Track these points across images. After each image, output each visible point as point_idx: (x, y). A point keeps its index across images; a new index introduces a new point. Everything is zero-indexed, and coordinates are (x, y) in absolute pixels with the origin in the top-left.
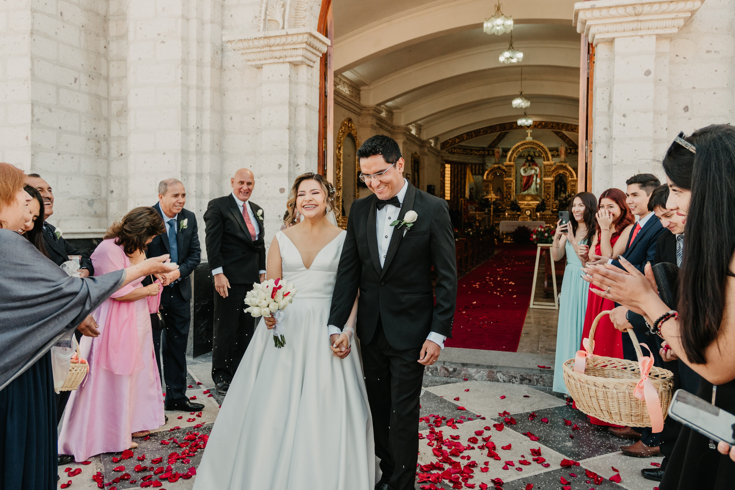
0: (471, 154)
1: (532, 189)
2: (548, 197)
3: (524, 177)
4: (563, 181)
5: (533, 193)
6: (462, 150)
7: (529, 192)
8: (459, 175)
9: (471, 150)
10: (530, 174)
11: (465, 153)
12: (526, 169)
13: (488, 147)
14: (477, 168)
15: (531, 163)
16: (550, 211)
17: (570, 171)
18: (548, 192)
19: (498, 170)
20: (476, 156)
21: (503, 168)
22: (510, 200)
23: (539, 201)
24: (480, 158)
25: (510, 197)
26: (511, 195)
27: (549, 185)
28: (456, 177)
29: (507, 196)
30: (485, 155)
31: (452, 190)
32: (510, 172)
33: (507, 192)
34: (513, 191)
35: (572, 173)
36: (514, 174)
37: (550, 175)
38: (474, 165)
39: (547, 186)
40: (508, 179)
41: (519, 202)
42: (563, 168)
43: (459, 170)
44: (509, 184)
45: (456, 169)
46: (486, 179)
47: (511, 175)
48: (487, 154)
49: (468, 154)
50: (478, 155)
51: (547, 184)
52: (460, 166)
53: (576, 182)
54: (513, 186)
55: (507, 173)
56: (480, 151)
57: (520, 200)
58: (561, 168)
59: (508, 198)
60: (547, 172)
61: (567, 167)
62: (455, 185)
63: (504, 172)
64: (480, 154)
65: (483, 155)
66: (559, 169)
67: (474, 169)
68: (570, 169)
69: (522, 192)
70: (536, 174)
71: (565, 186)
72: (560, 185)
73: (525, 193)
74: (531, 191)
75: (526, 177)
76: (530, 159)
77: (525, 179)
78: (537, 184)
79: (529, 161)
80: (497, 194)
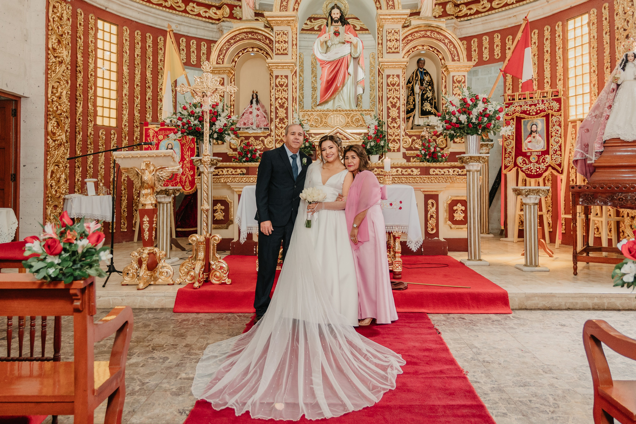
0: (185, 11)
1: (346, 98)
2: (394, 113)
3: (323, 63)
5: (348, 108)
7: (337, 104)
8: (150, 63)
10: (337, 57)
11: (168, 4)
12: (329, 43)
14: (204, 49)
15: (341, 29)
16: (400, 154)
17: (451, 42)
18: (393, 98)
19: (251, 39)
20: (201, 18)
21: (264, 33)
22: (284, 123)
23: (368, 127)
24: (211, 25)
25: (285, 115)
26: (287, 109)
27: (396, 79)
28: (138, 64)
29: (276, 113)
30: (224, 17)
31: (125, 100)
32: (285, 42)
33: (276, 99)
34: (293, 97)
35: (454, 47)
36: (295, 50)
37: (396, 50)
38: (195, 42)
39: (389, 82)
40: (279, 61)
41: (312, 131)
42: (431, 33)
43: (149, 46)
44: (282, 76)
45: (140, 43)
46: (217, 63)
47: (286, 49)
48: (227, 16)
49: (176, 10)
50: (205, 17)
51: (390, 75)
52: (151, 37)
53: (466, 74)
54: (293, 84)
55: (277, 45)
56: (211, 9)
57: (314, 124)
58: (425, 34)
59: (280, 119)
60: (390, 40)
61: (442, 32)
62: (135, 86)
63: (267, 45)
64: (211, 16)
65: (219, 20)
66: (420, 37)
67: (193, 52)
68: (450, 37)
69: (318, 105)
70: (356, 56)
71: (433, 88)
72: (422, 84)
73: (325, 107)
74: (343, 103)
75: (329, 62)
76: (338, 16)
77: (326, 71)
78: (356, 83)
79: (336, 22)
80: (250, 110)
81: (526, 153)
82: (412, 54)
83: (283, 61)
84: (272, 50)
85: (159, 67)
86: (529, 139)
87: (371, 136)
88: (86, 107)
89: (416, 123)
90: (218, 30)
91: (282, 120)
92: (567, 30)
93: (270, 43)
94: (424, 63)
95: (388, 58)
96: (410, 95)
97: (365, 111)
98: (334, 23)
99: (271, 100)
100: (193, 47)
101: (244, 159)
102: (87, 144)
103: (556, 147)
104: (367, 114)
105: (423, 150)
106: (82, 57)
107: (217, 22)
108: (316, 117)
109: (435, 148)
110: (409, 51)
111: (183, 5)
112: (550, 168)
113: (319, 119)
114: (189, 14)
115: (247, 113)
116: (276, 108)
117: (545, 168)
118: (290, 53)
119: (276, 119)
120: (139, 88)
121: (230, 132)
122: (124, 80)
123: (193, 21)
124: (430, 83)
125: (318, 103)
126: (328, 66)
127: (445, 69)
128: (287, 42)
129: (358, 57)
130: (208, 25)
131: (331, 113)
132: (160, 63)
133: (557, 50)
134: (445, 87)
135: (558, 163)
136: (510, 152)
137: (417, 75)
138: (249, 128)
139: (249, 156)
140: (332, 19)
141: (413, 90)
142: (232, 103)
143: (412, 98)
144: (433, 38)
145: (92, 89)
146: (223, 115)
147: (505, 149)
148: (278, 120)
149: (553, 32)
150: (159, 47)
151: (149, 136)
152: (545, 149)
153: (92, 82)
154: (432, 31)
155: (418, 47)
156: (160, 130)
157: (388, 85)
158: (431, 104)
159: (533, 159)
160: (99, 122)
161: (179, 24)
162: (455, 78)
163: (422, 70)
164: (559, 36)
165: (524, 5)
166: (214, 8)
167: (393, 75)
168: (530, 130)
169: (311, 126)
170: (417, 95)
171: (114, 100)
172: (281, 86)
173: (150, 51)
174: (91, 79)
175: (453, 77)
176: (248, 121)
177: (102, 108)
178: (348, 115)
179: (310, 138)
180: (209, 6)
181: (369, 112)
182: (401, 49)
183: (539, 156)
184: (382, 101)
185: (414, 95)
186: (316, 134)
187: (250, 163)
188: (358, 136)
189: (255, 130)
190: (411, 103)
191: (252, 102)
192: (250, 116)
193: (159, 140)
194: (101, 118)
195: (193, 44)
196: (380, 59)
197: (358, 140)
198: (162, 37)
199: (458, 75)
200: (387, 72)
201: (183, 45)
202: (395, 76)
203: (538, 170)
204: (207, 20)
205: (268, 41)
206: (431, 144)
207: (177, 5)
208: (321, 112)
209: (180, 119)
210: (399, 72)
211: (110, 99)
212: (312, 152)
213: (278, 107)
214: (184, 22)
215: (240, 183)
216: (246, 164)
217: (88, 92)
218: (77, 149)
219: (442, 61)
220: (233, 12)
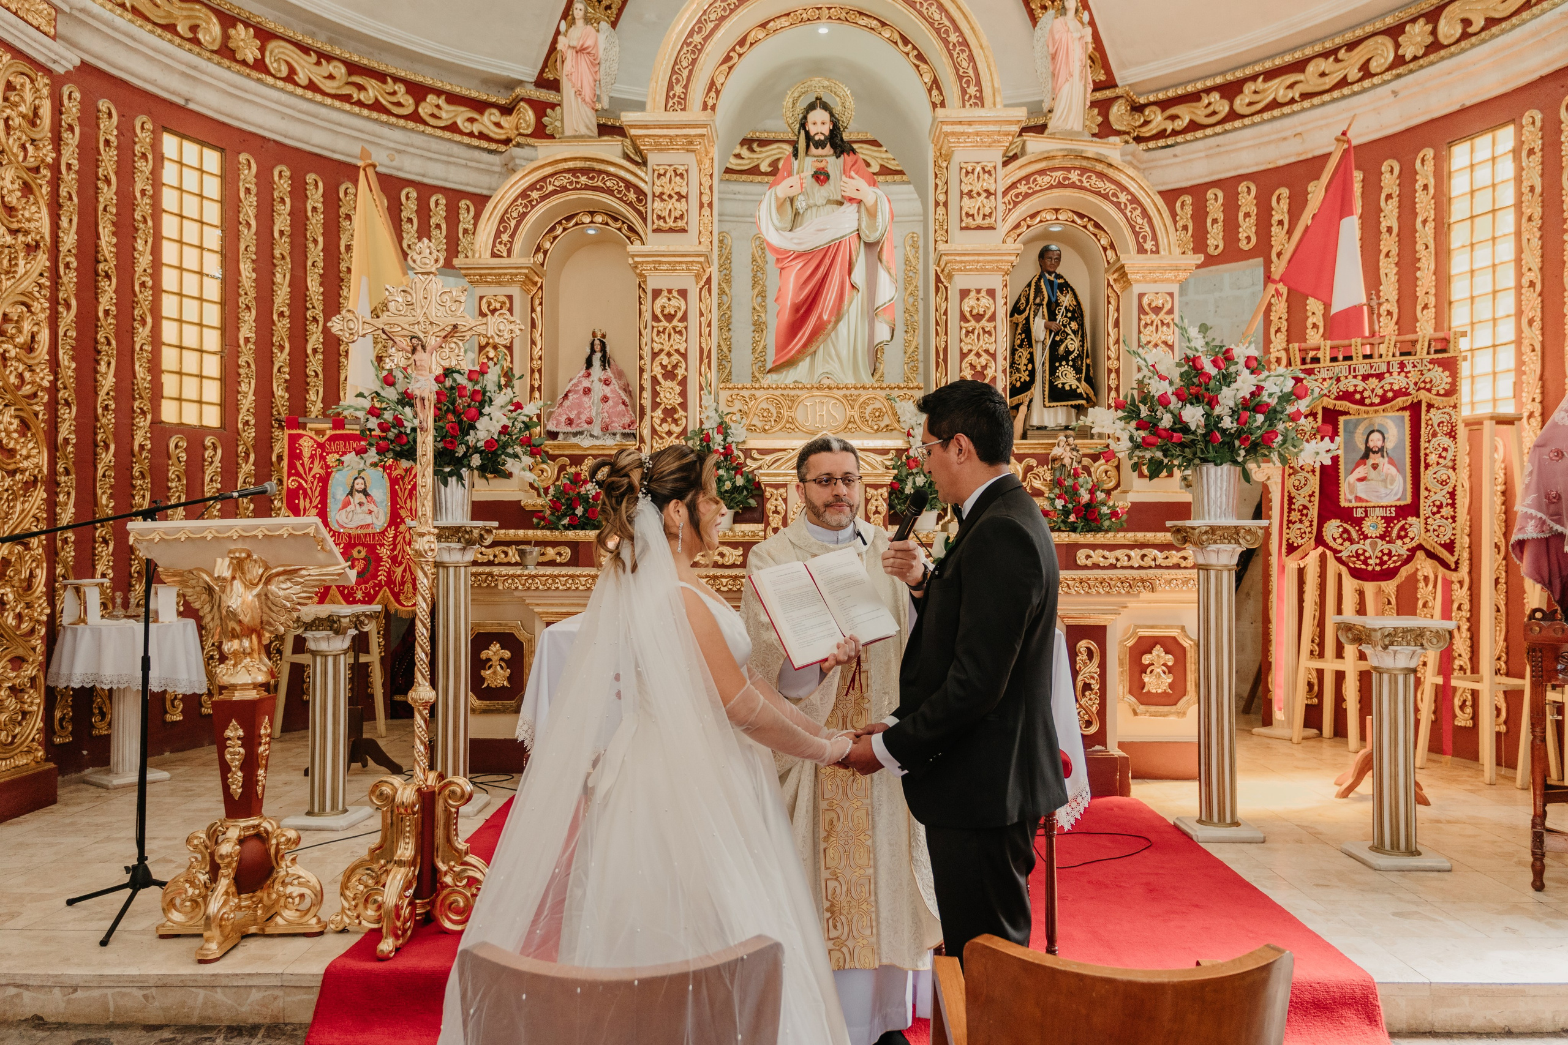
0: (415, 117)
1: (844, 352)
3: (784, 257)
4: (1065, 287)
5: (850, 381)
6: (340, 70)
7: (819, 370)
8: (316, 254)
9: (418, 91)
10: (822, 240)
11: (368, 97)
12: (801, 204)
13: (542, 83)
14: (466, 219)
15: (833, 164)
17: (1135, 200)
18: (978, 355)
19: (587, 188)
20: (457, 137)
21: (622, 173)
22: (676, 421)
23: (909, 434)
24: (485, 156)
25: (680, 400)
26: (683, 383)
27: (985, 301)
28: (283, 258)
29: (655, 394)
30: (520, 134)
31: (247, 355)
32: (680, 196)
33: (655, 355)
34: (701, 350)
35: (1145, 213)
36: (706, 220)
37: (988, 221)
38: (443, 201)
39: (966, 309)
40: (663, 248)
41: (754, 443)
42: (1081, 175)
43: (314, 209)
44: (670, 291)
45: (288, 200)
46: (494, 255)
47: (682, 216)
48: (529, 131)
49: (388, 112)
50: (471, 135)
51: (968, 291)
52: (320, 184)
53: (1175, 288)
54: (701, 314)
55: (658, 205)
56: (487, 114)
57: (759, 425)
58: (1065, 179)
59: (665, 411)
60: (970, 194)
61: (1110, 172)
62: (275, 317)
63: (630, 204)
64: (485, 131)
65: (507, 142)
66: (1052, 187)
67: (438, 226)
68: (1133, 187)
69: (769, 371)
70: (872, 239)
71: (1081, 325)
72: (1052, 316)
73: (789, 377)
74: (837, 365)
75: (800, 255)
76: (826, 129)
77: (792, 279)
78: (873, 313)
79: (820, 144)
80: (586, 383)
81: (1350, 510)
82: (1028, 234)
83: (672, 248)
84: (645, 220)
85: (343, 267)
86: (1360, 471)
87: (915, 460)
88: (125, 373)
89: (1035, 421)
90: (504, 170)
91: (670, 413)
92: (1450, 173)
93: (640, 201)
94: (1059, 259)
95: (962, 241)
96: (1020, 346)
97: (899, 388)
98: (813, 149)
99: (641, 358)
100: (438, 215)
101: (566, 521)
102: (132, 477)
103: (1440, 495)
104: (903, 398)
105: (1059, 497)
106: (114, 234)
107: (502, 148)
108: (764, 405)
109: (1092, 492)
110: (1018, 226)
111: (409, 101)
112: (1420, 554)
113: (774, 411)
114: (426, 123)
115: (576, 392)
116: (655, 380)
117: (1404, 552)
118: (693, 228)
119: (653, 410)
120: (286, 322)
121: (518, 449)
122: (241, 299)
123: (435, 145)
124: (1073, 312)
125: (769, 366)
126: (798, 265)
127: (1116, 276)
128: (686, 197)
129: (878, 242)
130: (477, 154)
131: (804, 394)
132: (344, 255)
133: (1419, 225)
134: (1117, 324)
135: (1445, 539)
136: (1305, 507)
137: (1038, 290)
138: (581, 433)
139: (579, 511)
140: (809, 138)
141: (1027, 330)
142: (536, 364)
143: (1024, 353)
144: (1085, 189)
145: (143, 322)
146: (501, 399)
147: (1291, 499)
148: (659, 412)
149: (1408, 177)
150: (342, 211)
151: (299, 456)
152: (1408, 500)
153: (146, 306)
154: (1084, 170)
155: (1043, 214)
156: (333, 439)
157: (963, 318)
158: (1078, 371)
159: (1373, 527)
160: (169, 413)
161: (399, 152)
162: (1145, 301)
163: (1052, 278)
164: (1426, 187)
165: (1323, 104)
166: (495, 111)
167: (978, 291)
168: (1363, 447)
169: (752, 429)
170: (1040, 346)
171: (214, 353)
172: (670, 317)
173: (316, 223)
174: (140, 296)
175: (1141, 296)
176: (579, 414)
177: (176, 377)
178: (850, 400)
179: (749, 462)
180: (480, 106)
181: (910, 392)
182: (999, 219)
183: (1388, 520)
184: (945, 360)
185: (1031, 346)
186: (763, 452)
187: (581, 533)
188: (879, 458)
189: (597, 438)
190: (1023, 368)
191: (589, 363)
192: (585, 399)
193: (328, 467)
194: (175, 403)
195: (437, 204)
196: (942, 247)
197: (882, 470)
198: (350, 185)
199: (1154, 291)
200: (961, 281)
201: (410, 208)
202: (983, 293)
203: (1386, 558)
204: (475, 142)
205: (632, 196)
206: (1081, 480)
207: (394, 99)
208: (779, 392)
209: (373, 412)
210: (995, 281)
211: (201, 351)
212: (753, 502)
213: (660, 377)
214: (412, 146)
215: (549, 593)
216: (571, 535)
217: (132, 331)
218: (99, 492)
219: (1109, 252)
220: (545, 120)
